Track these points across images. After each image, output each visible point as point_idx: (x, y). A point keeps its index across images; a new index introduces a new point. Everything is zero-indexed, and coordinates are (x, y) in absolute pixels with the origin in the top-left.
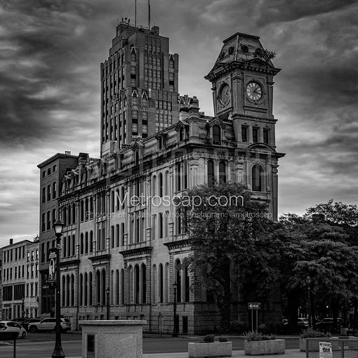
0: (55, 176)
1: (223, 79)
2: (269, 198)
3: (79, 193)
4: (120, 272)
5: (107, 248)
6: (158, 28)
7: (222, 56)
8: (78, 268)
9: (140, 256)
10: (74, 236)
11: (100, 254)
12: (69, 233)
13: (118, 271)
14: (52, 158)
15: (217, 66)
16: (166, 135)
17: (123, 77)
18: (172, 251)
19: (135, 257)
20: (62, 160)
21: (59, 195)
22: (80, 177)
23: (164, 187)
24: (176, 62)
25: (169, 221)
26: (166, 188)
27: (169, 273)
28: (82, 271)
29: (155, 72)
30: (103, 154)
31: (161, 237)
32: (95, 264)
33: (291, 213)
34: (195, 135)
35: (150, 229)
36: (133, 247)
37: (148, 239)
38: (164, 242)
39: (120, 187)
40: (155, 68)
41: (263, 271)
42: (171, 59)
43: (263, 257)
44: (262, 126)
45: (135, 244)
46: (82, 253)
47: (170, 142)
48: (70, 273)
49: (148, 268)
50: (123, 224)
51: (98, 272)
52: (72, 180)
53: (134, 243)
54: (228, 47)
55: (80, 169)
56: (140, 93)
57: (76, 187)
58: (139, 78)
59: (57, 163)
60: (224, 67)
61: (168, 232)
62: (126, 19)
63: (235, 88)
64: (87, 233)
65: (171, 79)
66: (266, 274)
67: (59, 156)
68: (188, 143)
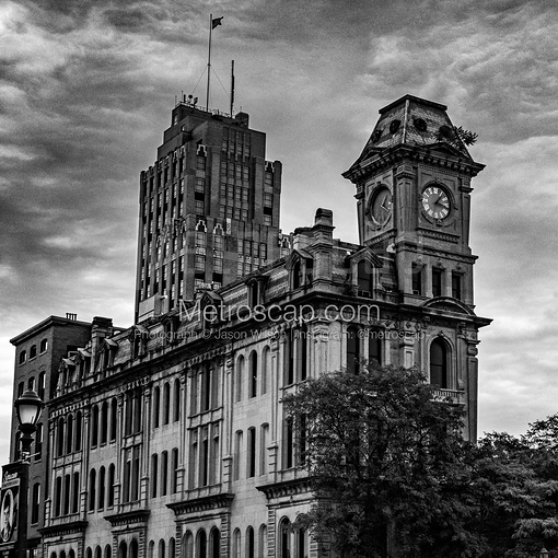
0: (45, 359)
1: (379, 178)
2: (462, 401)
3: (91, 391)
4: (167, 544)
5: (143, 496)
6: (247, 116)
7: (377, 136)
8: (83, 538)
9: (207, 513)
10: (77, 475)
11: (127, 509)
12: (68, 470)
13: (162, 542)
14: (40, 326)
15: (367, 153)
16: (268, 278)
17: (181, 196)
18: (273, 501)
19: (199, 514)
20: (60, 329)
21: (51, 396)
22: (93, 360)
23: (259, 378)
24: (277, 175)
25: (269, 443)
26: (264, 379)
27: (266, 545)
28: (91, 543)
29: (238, 191)
30: (140, 320)
31: (252, 475)
32: (117, 528)
33: (499, 433)
34: (325, 277)
35: (230, 459)
36: (195, 496)
37: (226, 478)
38: (258, 485)
39: (172, 379)
40: (239, 183)
41: (455, 538)
42: (269, 170)
43: (455, 511)
44: (450, 266)
45: (199, 490)
46: (92, 508)
47: (274, 291)
48: (67, 547)
49: (224, 535)
50: (176, 451)
51: (123, 544)
52: (78, 368)
53: (197, 486)
54: (388, 121)
55: (94, 345)
56: (210, 225)
57: (85, 380)
58: (209, 199)
59: (49, 335)
60: (381, 155)
61: (267, 466)
62: (191, 97)
63: (401, 195)
64: (103, 469)
65: (268, 204)
66: (461, 545)
67: (54, 322)
68: (309, 291)
